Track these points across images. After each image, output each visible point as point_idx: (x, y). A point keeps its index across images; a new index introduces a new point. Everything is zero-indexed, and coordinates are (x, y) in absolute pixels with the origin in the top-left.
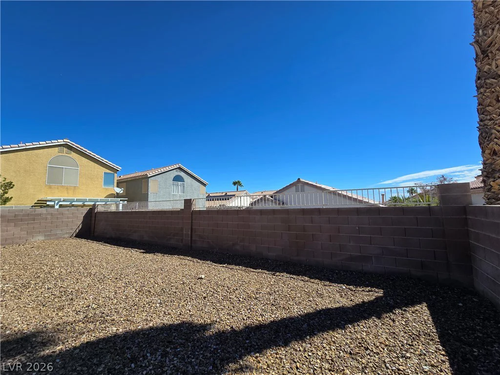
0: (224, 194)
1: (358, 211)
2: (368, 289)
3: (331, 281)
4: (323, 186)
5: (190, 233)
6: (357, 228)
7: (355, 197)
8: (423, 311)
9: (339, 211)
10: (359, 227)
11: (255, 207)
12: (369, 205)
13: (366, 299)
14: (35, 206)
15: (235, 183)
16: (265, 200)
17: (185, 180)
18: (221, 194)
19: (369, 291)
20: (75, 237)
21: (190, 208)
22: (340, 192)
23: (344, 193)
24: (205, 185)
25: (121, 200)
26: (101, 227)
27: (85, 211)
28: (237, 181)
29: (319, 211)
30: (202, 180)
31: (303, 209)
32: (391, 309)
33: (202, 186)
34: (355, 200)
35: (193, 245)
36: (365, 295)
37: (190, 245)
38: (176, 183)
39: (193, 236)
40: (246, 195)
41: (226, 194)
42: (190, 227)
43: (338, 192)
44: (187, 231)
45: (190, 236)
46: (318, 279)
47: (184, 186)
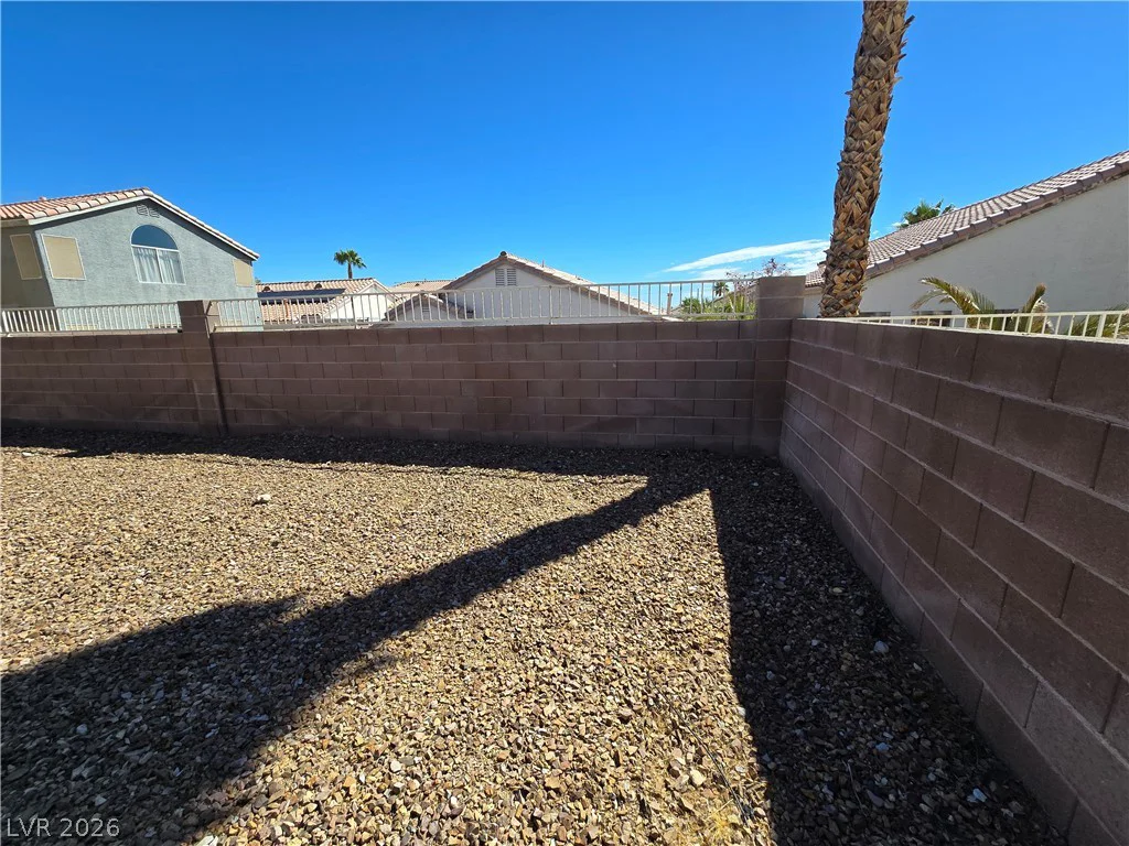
0: (311, 287)
1: (617, 331)
2: (622, 478)
3: (559, 472)
4: (558, 273)
5: (214, 393)
6: (615, 366)
7: (624, 299)
8: (703, 502)
9: (581, 331)
10: (617, 364)
11: (399, 323)
13: (617, 497)
15: (341, 258)
16: (425, 305)
18: (302, 287)
19: (625, 481)
21: (204, 328)
22: (595, 289)
28: (346, 252)
29: (541, 331)
30: (236, 243)
32: (656, 506)
33: (240, 263)
34: (615, 303)
35: (232, 424)
36: (617, 489)
37: (220, 422)
38: (147, 249)
39: (228, 401)
40: (374, 291)
41: (319, 286)
42: (213, 379)
43: (591, 288)
44: (205, 389)
45: (217, 403)
46: (535, 470)
47: (177, 262)
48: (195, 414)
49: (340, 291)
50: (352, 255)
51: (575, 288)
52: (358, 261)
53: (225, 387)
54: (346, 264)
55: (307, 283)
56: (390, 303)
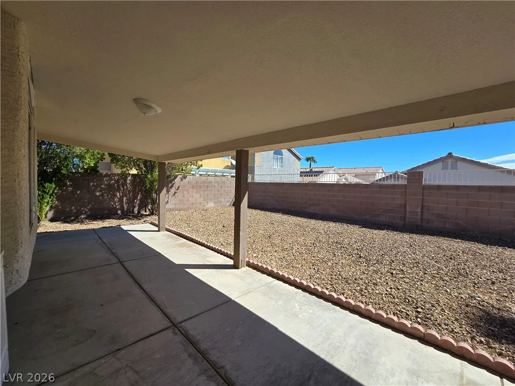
0: (308, 170)
17: (284, 154)
18: (304, 170)
24: (299, 159)
30: (297, 154)
37: (419, 223)
40: (334, 172)
45: (420, 215)
47: (282, 160)
49: (322, 172)
50: (313, 158)
52: (315, 160)
54: (309, 162)
56: (338, 177)
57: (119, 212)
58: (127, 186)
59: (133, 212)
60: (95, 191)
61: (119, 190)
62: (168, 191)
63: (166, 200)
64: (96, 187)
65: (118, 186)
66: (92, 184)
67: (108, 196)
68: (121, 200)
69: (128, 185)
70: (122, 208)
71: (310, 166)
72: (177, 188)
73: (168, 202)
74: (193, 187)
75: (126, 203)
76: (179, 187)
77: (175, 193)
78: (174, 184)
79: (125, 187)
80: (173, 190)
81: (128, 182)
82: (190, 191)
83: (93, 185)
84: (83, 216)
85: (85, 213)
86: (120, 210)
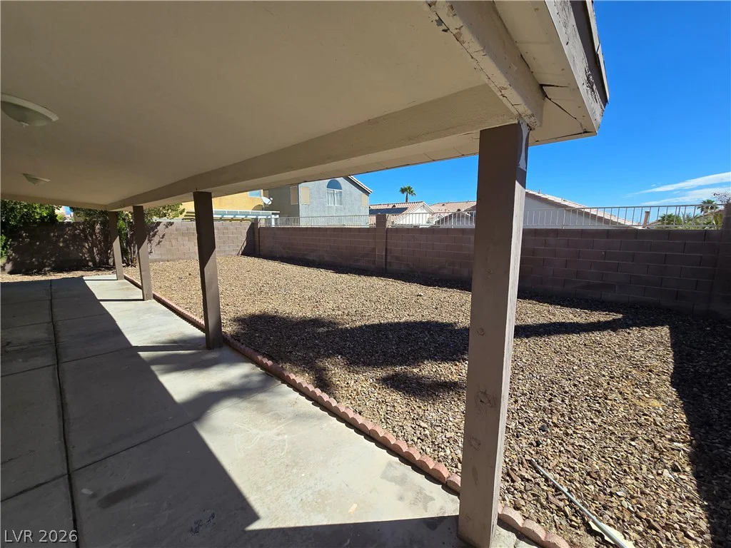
0: (390, 207)
1: (607, 233)
2: (605, 313)
3: (562, 306)
4: (550, 198)
5: (384, 254)
6: (603, 253)
7: (607, 217)
8: (664, 331)
9: (583, 233)
10: (605, 253)
12: (617, 227)
13: (602, 319)
14: (185, 219)
15: (403, 191)
16: (459, 217)
17: (342, 186)
18: (386, 207)
19: (607, 314)
20: (242, 254)
21: (385, 226)
22: (588, 210)
23: (593, 212)
24: (367, 193)
25: (273, 214)
26: (267, 244)
27: (247, 225)
28: (406, 187)
29: (556, 232)
30: (364, 186)
31: (536, 229)
32: (628, 326)
33: (364, 195)
34: (600, 219)
35: (388, 267)
36: (602, 317)
37: (384, 267)
38: (331, 190)
39: (389, 257)
41: (394, 206)
42: (385, 247)
43: (586, 210)
44: (380, 252)
45: (384, 257)
46: (548, 303)
47: (340, 196)
48: (374, 262)
49: (405, 209)
50: (409, 188)
51: (574, 211)
53: (388, 252)
54: (405, 194)
55: (388, 205)
57: (90, 264)
58: (96, 236)
59: (108, 263)
60: (58, 241)
61: (86, 240)
62: (150, 241)
63: (149, 250)
64: (59, 237)
65: (86, 236)
66: (52, 234)
67: (74, 247)
68: (90, 251)
69: (98, 235)
70: (93, 260)
71: (407, 199)
72: (161, 236)
73: (151, 252)
74: (183, 234)
75: (97, 254)
76: (164, 235)
77: (160, 242)
78: (157, 231)
79: (94, 237)
80: (156, 239)
81: (97, 231)
82: (180, 239)
83: (54, 236)
84: (47, 269)
85: (49, 265)
86: (91, 261)
